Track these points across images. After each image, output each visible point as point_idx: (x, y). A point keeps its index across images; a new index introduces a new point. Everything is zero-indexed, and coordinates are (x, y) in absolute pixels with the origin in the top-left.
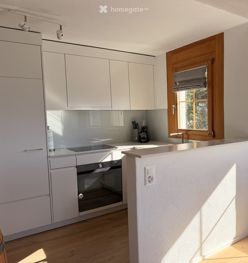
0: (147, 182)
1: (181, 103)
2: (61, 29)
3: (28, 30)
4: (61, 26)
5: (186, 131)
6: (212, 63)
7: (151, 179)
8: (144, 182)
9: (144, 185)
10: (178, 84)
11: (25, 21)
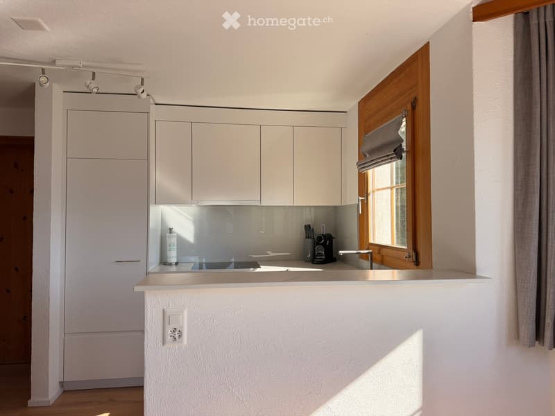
0: (169, 339)
1: (376, 192)
2: (142, 84)
3: (95, 90)
4: (142, 79)
5: (378, 248)
6: (414, 108)
7: (177, 334)
8: (161, 339)
9: (161, 344)
10: (368, 155)
11: (93, 79)
